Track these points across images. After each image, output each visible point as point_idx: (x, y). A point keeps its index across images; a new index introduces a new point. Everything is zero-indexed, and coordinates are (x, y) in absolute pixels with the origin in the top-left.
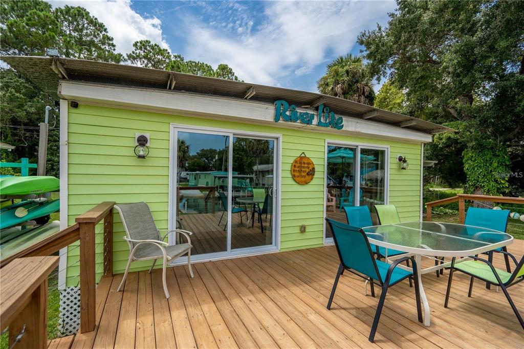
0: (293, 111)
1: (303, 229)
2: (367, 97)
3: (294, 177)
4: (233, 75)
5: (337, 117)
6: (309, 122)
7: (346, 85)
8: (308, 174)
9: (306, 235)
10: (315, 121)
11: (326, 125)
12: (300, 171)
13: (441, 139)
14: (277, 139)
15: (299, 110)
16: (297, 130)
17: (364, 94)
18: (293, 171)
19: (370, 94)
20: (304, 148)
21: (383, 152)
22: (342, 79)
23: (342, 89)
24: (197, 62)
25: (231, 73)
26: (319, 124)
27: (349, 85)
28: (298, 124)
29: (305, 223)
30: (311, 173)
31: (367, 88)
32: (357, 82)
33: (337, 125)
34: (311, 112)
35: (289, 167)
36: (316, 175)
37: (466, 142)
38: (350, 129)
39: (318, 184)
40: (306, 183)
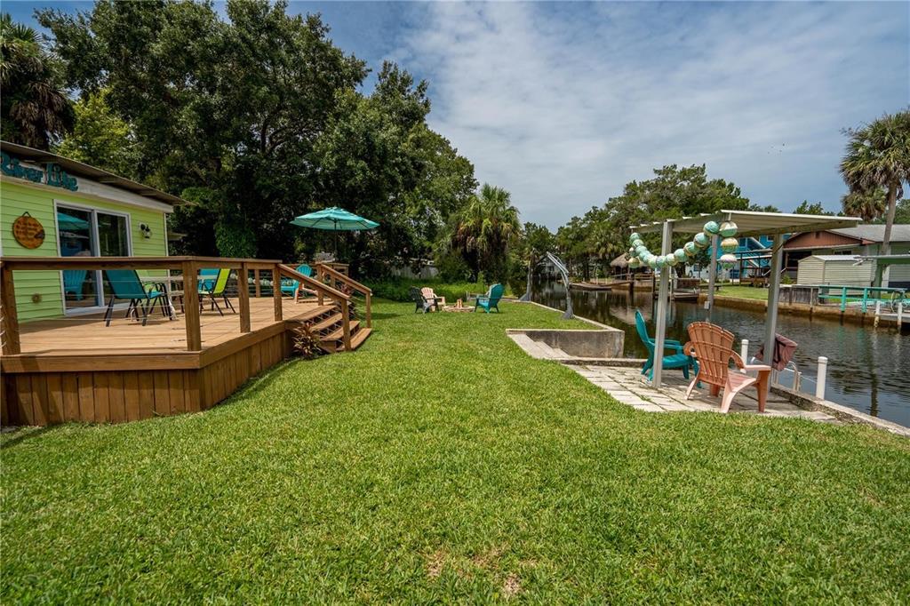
1: (36, 299)
2: (59, 114)
3: (17, 239)
5: (70, 177)
6: (37, 180)
8: (36, 237)
9: (41, 306)
10: (43, 180)
11: (57, 185)
12: (25, 233)
15: (22, 165)
16: (22, 187)
18: (16, 232)
19: (65, 110)
20: (27, 207)
21: (123, 219)
26: (49, 183)
28: (22, 180)
29: (39, 292)
30: (40, 236)
31: (55, 99)
33: (71, 187)
34: (37, 168)
35: (9, 228)
36: (47, 239)
37: (216, 214)
38: (85, 191)
39: (50, 248)
40: (35, 247)
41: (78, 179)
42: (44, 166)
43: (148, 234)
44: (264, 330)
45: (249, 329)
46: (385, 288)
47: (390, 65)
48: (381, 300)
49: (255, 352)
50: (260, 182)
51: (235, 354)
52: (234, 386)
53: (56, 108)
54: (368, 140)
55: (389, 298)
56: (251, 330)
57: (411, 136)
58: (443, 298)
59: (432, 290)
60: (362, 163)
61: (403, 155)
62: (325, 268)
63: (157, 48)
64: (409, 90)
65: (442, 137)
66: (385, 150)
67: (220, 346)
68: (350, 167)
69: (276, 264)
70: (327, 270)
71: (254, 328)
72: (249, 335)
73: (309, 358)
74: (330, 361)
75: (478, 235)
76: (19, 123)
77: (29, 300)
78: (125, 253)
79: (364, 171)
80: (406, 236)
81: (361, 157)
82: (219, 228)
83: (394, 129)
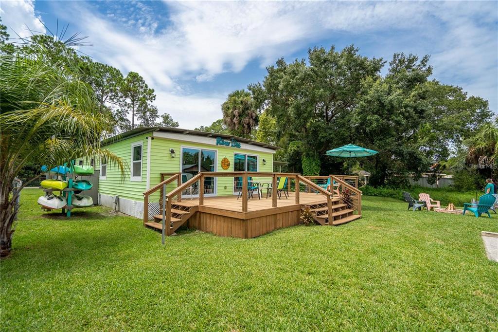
0: (223, 141)
1: (225, 188)
2: (254, 120)
3: (222, 166)
4: (144, 83)
5: (238, 143)
6: (228, 145)
7: (241, 110)
8: (227, 165)
9: (226, 190)
10: (230, 145)
11: (234, 146)
12: (224, 164)
13: (291, 150)
14: (216, 151)
15: (225, 141)
16: (224, 148)
17: (252, 117)
18: (222, 164)
19: (256, 118)
20: (226, 155)
21: (256, 157)
22: (238, 106)
23: (238, 113)
24: (105, 65)
25: (141, 81)
26: (232, 146)
27: (243, 110)
28: (224, 146)
29: (227, 186)
30: (229, 165)
31: (254, 114)
32: (248, 109)
33: (239, 146)
34: (229, 141)
35: (220, 162)
36: (231, 166)
37: (302, 153)
38: (243, 148)
39: (231, 169)
40: (227, 169)
41: (241, 144)
42: (231, 140)
43: (265, 163)
44: (284, 207)
45: (276, 206)
46: (398, 193)
47: (398, 55)
48: (395, 200)
49: (278, 217)
50: (320, 135)
51: (266, 216)
52: (265, 231)
53: (253, 118)
54: (380, 102)
55: (401, 199)
56: (277, 206)
57: (413, 94)
58: (438, 202)
59: (428, 195)
60: (376, 116)
61: (406, 106)
62: (334, 178)
63: (281, 87)
64: (414, 65)
65: (455, 86)
66: (392, 107)
67: (257, 211)
68: (369, 120)
69: (297, 175)
70: (336, 179)
71: (279, 205)
72: (275, 209)
73: (307, 225)
74: (315, 228)
75: (491, 154)
76: (243, 125)
77: (223, 188)
78: (256, 171)
79: (377, 120)
80: (416, 158)
81: (376, 113)
82: (304, 159)
83: (399, 92)
